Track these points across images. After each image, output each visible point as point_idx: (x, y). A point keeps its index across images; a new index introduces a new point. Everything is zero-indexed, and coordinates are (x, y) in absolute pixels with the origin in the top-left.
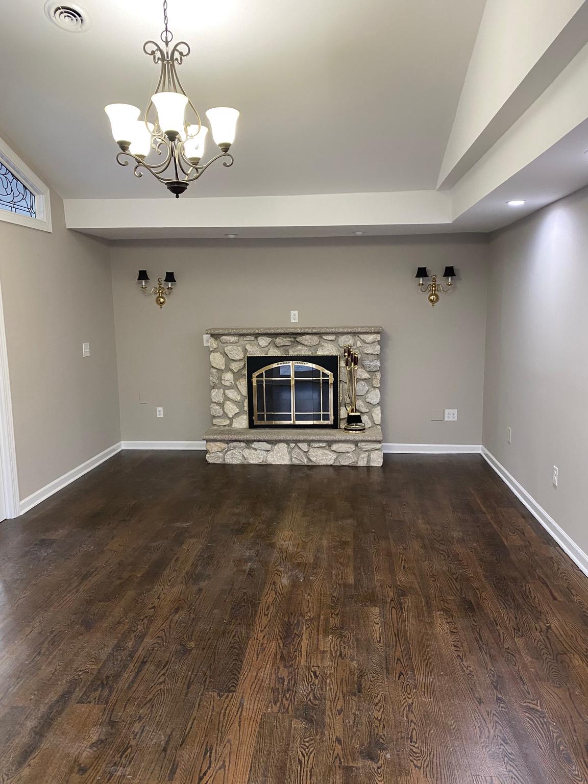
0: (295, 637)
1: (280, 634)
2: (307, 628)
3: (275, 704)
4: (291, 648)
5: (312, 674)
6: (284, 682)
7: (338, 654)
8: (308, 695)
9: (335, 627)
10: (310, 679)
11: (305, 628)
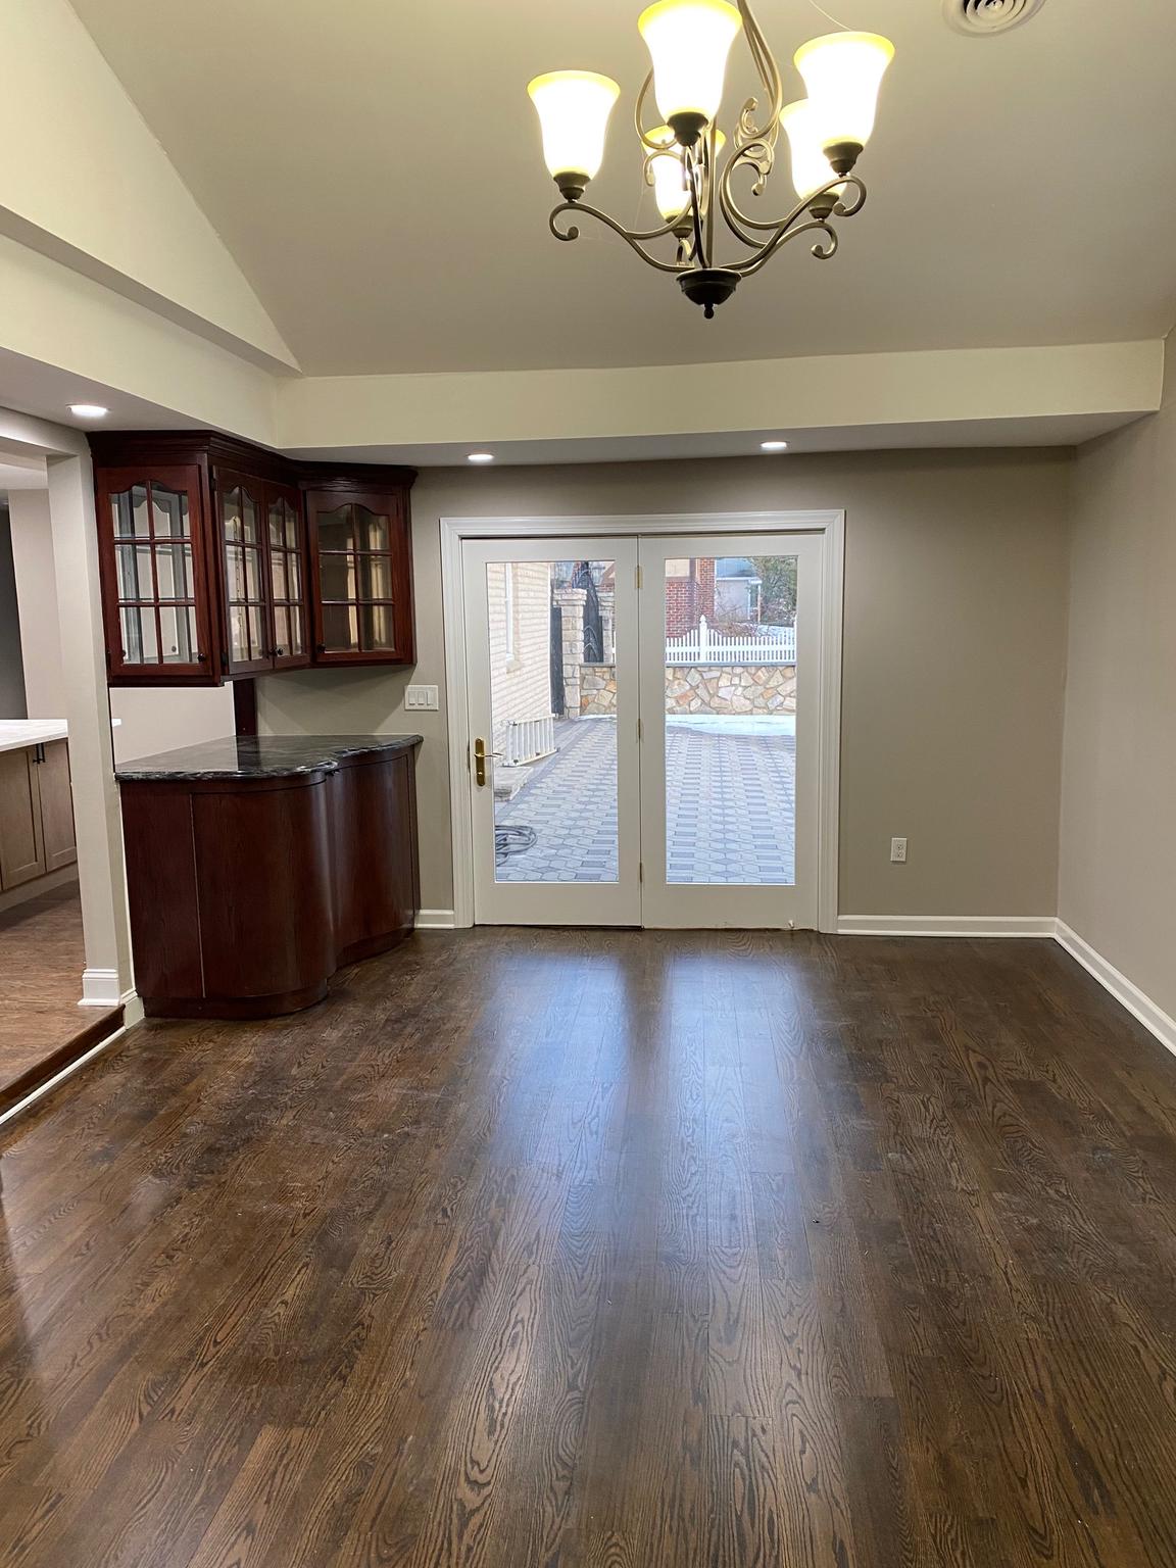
0: (465, 1274)
1: (494, 1278)
2: (436, 1292)
3: (513, 1176)
4: (475, 1253)
5: (449, 1213)
6: (497, 1201)
7: (393, 1245)
8: (463, 1188)
9: (375, 1295)
10: (454, 1207)
11: (440, 1294)
